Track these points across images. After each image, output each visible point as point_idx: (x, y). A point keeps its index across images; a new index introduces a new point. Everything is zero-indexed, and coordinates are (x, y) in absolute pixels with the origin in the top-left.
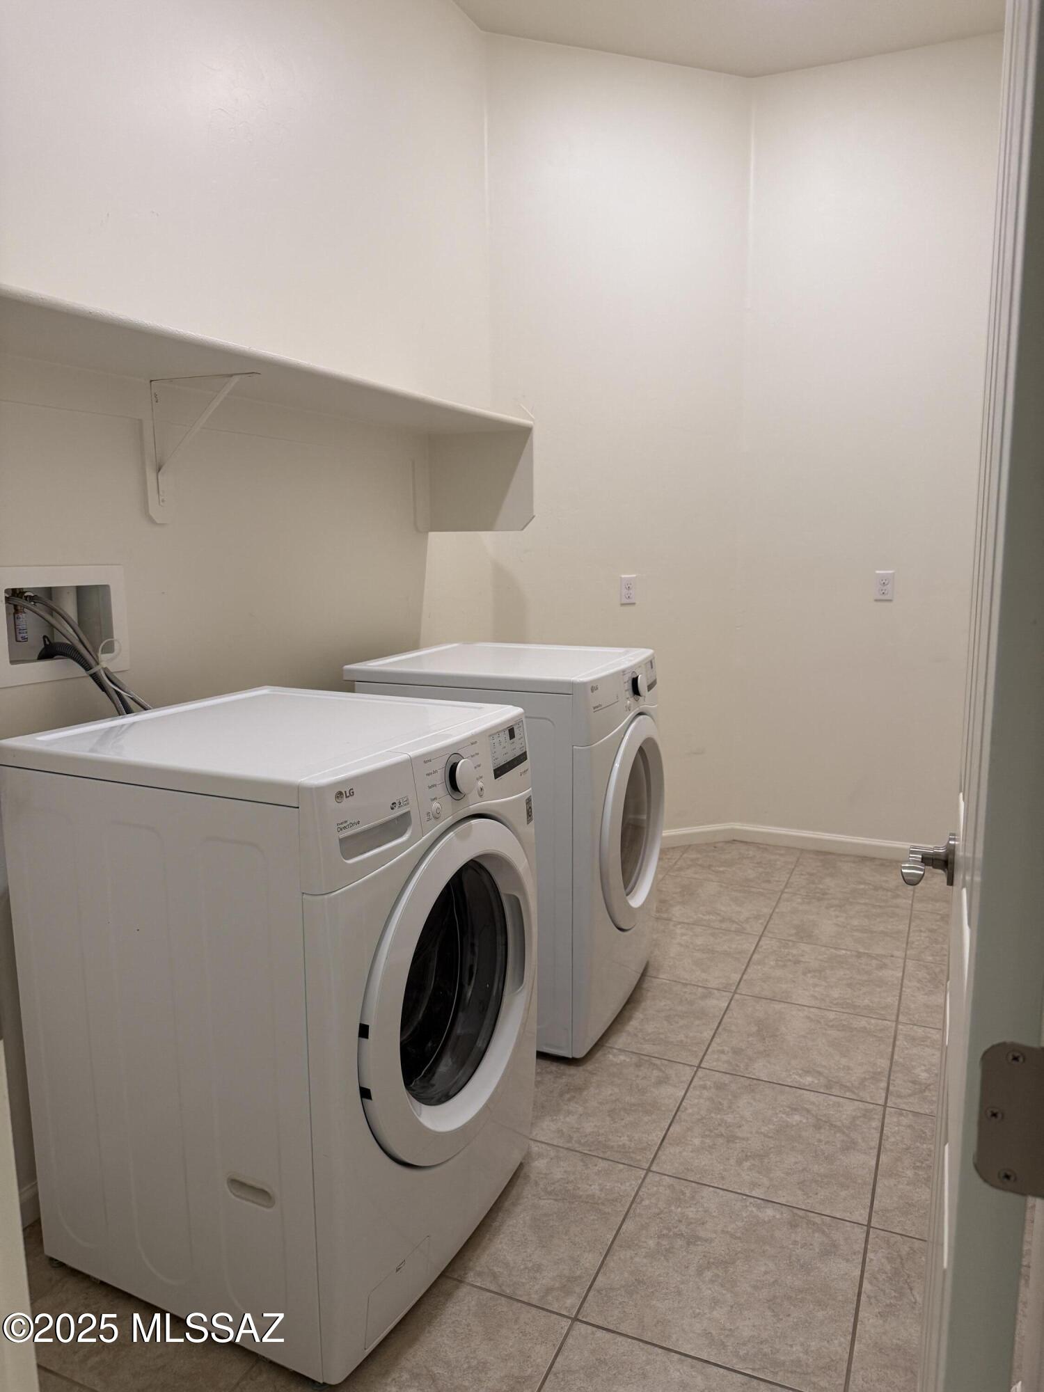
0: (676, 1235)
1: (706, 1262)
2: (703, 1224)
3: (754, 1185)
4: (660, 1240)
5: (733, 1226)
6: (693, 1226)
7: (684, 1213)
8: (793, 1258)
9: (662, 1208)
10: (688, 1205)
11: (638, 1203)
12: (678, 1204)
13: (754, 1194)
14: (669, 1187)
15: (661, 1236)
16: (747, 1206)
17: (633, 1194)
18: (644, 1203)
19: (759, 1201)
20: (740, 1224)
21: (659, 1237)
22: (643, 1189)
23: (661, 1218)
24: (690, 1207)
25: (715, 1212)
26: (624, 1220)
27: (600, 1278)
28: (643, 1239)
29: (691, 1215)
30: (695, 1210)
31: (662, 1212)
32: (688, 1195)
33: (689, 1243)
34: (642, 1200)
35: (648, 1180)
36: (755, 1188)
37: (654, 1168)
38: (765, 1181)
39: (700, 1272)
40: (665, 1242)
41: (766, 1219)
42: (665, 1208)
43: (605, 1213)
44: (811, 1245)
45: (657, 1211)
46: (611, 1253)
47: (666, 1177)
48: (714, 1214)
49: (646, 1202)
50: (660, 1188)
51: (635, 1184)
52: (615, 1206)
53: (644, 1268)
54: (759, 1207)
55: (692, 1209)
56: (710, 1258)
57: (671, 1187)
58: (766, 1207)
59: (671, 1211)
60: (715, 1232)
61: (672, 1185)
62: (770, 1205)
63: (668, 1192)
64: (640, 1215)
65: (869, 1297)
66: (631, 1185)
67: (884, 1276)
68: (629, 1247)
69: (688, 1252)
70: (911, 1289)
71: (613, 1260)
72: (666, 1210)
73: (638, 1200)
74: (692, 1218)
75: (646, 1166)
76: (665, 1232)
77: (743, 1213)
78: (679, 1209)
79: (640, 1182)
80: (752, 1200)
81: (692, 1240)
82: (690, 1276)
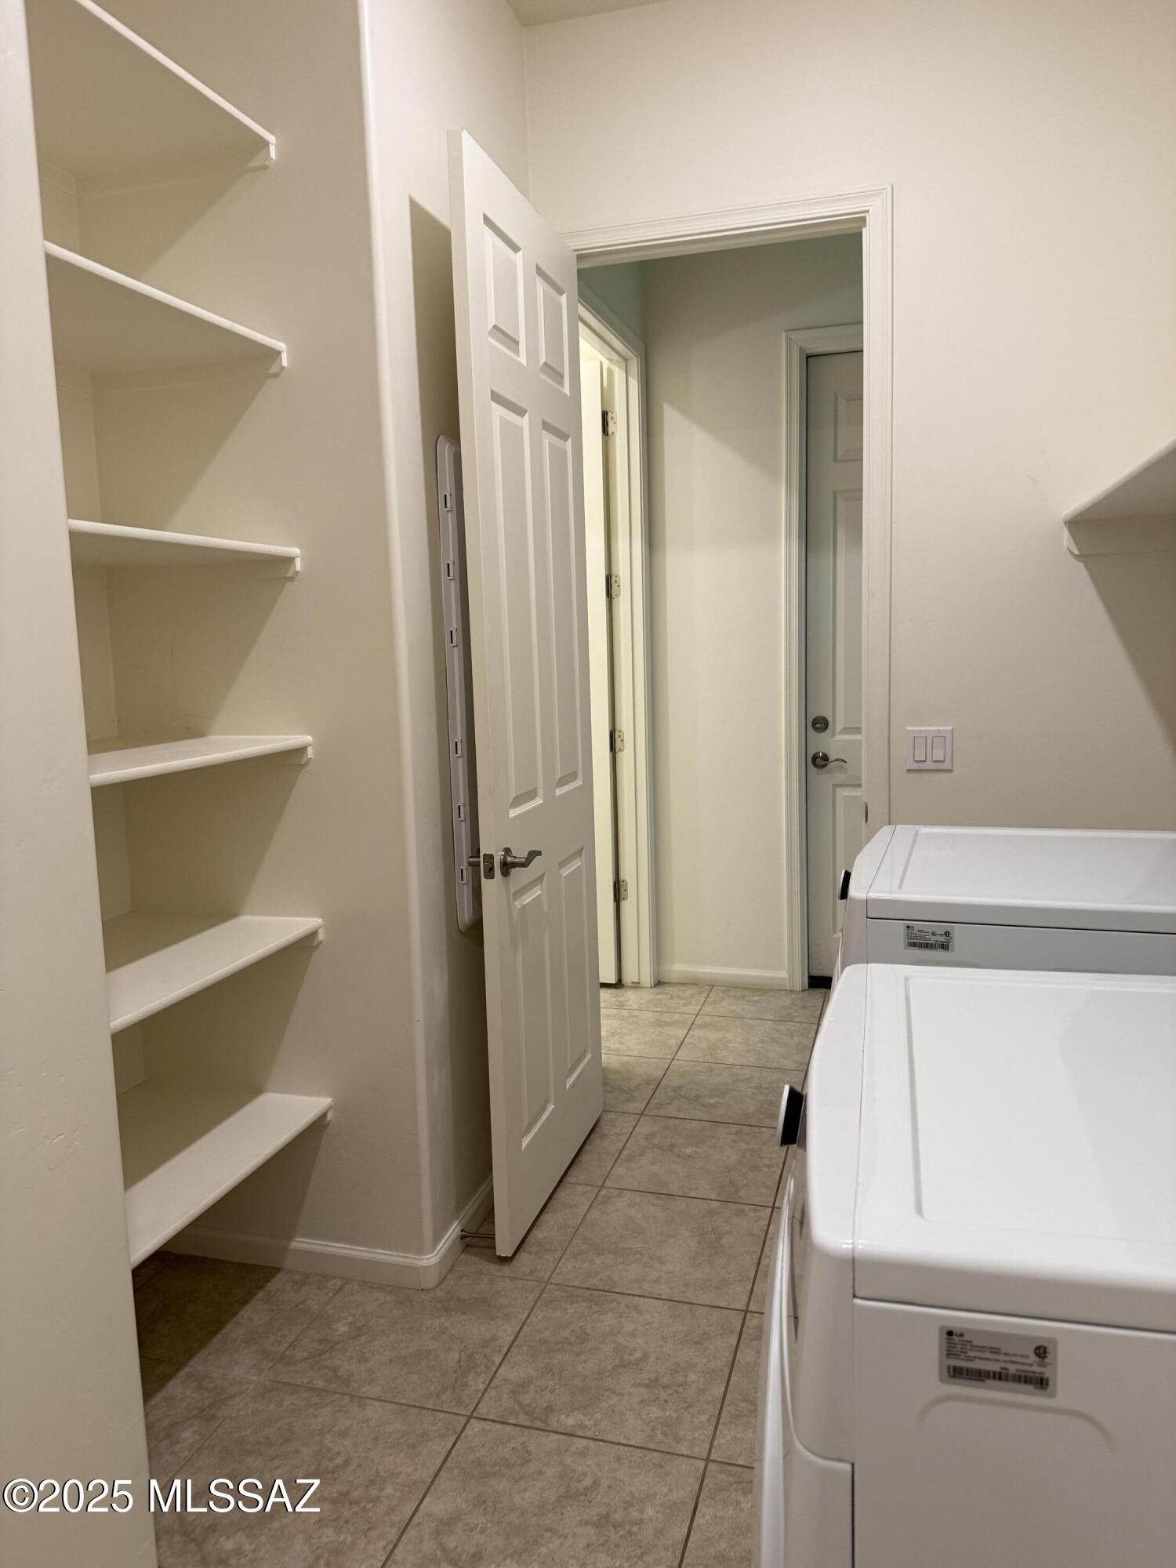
0: (669, 1386)
1: (640, 1365)
2: (642, 1401)
3: (582, 1454)
4: (684, 1380)
5: (611, 1402)
6: (653, 1398)
7: (663, 1410)
8: (557, 1376)
9: (686, 1413)
10: (659, 1420)
11: (712, 1415)
12: (669, 1421)
13: (584, 1442)
14: (681, 1440)
15: (684, 1384)
16: (595, 1425)
17: (720, 1427)
18: (707, 1417)
19: (580, 1433)
20: (604, 1405)
21: (686, 1383)
22: (710, 1433)
23: (686, 1402)
24: (656, 1418)
25: (630, 1415)
26: (724, 1397)
27: (734, 1342)
28: (701, 1379)
29: (655, 1409)
30: (651, 1415)
31: (686, 1409)
32: (659, 1432)
33: (657, 1380)
34: (709, 1421)
35: (707, 1446)
36: (582, 1449)
37: (701, 1465)
38: (568, 1461)
39: (645, 1356)
40: (680, 1379)
41: (576, 1412)
42: (683, 1414)
43: (746, 1400)
44: (536, 1391)
45: (691, 1410)
46: (730, 1364)
47: (685, 1453)
48: (631, 1413)
49: (704, 1418)
50: (691, 1437)
51: (720, 1440)
52: (736, 1410)
53: (696, 1354)
54: (582, 1426)
55: (655, 1415)
56: (636, 1369)
57: (678, 1440)
58: (574, 1426)
59: (676, 1411)
60: (630, 1394)
61: (677, 1443)
62: (569, 1430)
63: (681, 1433)
64: (708, 1403)
65: (500, 1351)
66: (724, 1437)
67: (478, 1369)
68: (714, 1371)
69: (657, 1371)
70: (460, 1361)
71: (725, 1357)
72: (683, 1411)
73: (714, 1420)
74: (654, 1406)
75: (712, 1467)
76: (681, 1389)
77: (599, 1417)
78: (667, 1414)
79: (716, 1443)
80: (588, 1434)
81: (652, 1384)
82: (654, 1352)
